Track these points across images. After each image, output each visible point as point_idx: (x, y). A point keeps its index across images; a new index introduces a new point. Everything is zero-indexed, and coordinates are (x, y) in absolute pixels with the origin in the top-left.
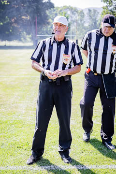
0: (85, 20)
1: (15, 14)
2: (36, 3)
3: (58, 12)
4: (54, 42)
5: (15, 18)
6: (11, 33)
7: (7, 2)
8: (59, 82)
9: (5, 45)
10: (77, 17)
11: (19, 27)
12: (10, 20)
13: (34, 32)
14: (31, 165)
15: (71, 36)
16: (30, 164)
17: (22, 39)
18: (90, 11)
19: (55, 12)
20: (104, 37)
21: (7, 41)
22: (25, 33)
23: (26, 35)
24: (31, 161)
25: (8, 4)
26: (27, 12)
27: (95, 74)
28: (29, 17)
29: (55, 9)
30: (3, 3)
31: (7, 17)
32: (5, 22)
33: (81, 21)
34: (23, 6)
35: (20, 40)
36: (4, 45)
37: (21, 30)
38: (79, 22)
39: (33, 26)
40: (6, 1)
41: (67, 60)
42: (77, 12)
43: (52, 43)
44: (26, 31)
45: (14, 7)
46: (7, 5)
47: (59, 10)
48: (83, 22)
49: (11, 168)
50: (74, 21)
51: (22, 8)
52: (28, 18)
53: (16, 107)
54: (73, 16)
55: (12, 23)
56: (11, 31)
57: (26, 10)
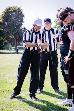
1: (6, 35)
5: (6, 37)
6: (3, 45)
11: (8, 42)
12: (3, 38)
17: (10, 49)
20: (47, 31)
23: (12, 47)
26: (12, 34)
27: (46, 52)
31: (1, 37)
34: (10, 31)
35: (8, 50)
37: (9, 44)
39: (15, 42)
40: (1, 28)
44: (12, 45)
45: (5, 31)
46: (2, 30)
52: (13, 37)
55: (4, 40)
57: (12, 33)
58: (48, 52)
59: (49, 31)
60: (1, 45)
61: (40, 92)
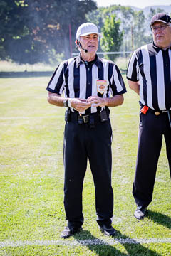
0: (145, 27)
1: (38, 23)
2: (68, 3)
3: (103, 16)
4: (81, 63)
5: (38, 28)
6: (33, 51)
7: (24, 4)
8: (93, 123)
9: (26, 71)
10: (132, 22)
11: (45, 41)
12: (31, 31)
13: (67, 49)
14: (67, 239)
15: (124, 53)
16: (65, 237)
17: (50, 60)
18: (153, 11)
19: (98, 16)
21: (27, 64)
22: (53, 50)
23: (57, 53)
24: (67, 234)
25: (26, 5)
26: (55, 17)
28: (58, 25)
29: (98, 10)
30: (18, 4)
31: (25, 27)
32: (23, 35)
33: (139, 28)
34: (49, 8)
35: (48, 62)
36: (23, 70)
37: (47, 47)
38: (137, 30)
39: (66, 40)
40: (23, 2)
41: (102, 87)
42: (133, 14)
43: (77, 65)
44: (56, 49)
45: (35, 11)
46: (25, 7)
47: (105, 11)
48: (142, 30)
49: (39, 242)
50: (128, 30)
51: (48, 12)
52: (58, 27)
53: (44, 162)
54: (126, 21)
55: (34, 36)
56: (33, 48)
57: (53, 15)
58: (160, 111)
59: (167, 51)
60: (26, 51)
61: (142, 214)
